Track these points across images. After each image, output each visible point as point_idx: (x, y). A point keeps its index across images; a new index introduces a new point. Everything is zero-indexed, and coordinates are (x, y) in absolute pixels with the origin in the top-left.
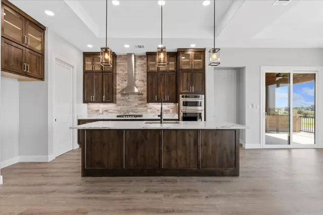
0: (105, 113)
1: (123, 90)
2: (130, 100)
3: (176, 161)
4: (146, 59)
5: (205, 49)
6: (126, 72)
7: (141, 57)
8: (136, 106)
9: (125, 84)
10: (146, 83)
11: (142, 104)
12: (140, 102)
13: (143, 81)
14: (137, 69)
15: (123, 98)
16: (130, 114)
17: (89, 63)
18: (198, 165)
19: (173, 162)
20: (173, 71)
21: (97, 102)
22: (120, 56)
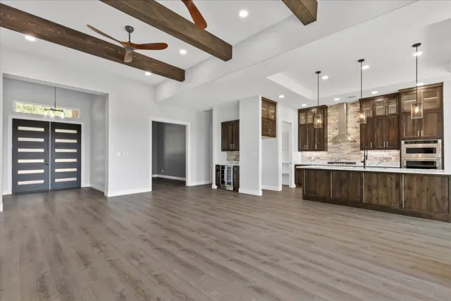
0: (317, 160)
1: (335, 138)
2: (342, 148)
3: (377, 198)
4: (359, 105)
5: (442, 83)
6: (337, 121)
7: (353, 104)
8: (348, 154)
9: (336, 133)
10: (359, 130)
11: (356, 151)
12: (353, 149)
13: (356, 127)
14: (349, 117)
15: (334, 146)
16: (342, 161)
17: (303, 117)
18: (401, 205)
19: (374, 199)
20: (394, 115)
21: (310, 150)
22: (331, 106)
